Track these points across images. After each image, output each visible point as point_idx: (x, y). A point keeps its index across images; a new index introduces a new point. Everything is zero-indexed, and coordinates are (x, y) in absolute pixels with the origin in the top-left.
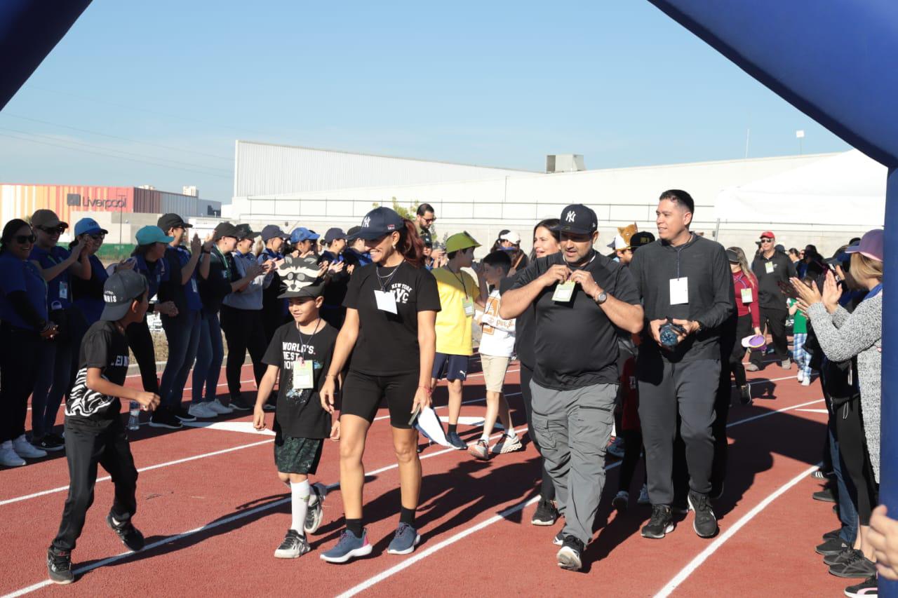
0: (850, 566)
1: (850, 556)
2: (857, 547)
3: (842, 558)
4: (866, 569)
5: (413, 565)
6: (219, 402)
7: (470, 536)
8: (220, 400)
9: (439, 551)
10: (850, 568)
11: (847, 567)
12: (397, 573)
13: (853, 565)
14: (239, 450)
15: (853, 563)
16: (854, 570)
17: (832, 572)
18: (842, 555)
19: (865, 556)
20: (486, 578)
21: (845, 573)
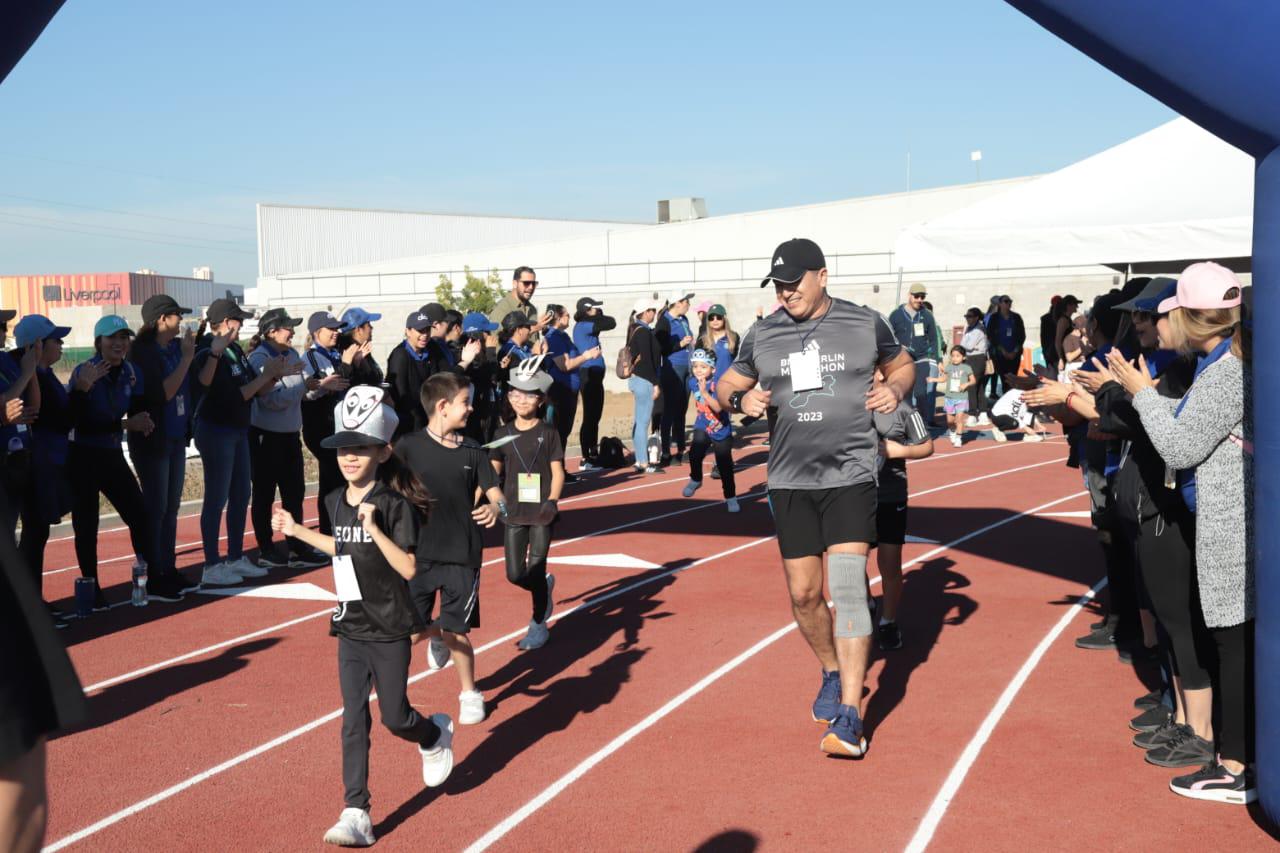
0: (1176, 749)
1: (1172, 733)
2: (1181, 720)
3: (1159, 737)
4: (1201, 752)
5: (562, 793)
6: (248, 561)
7: (636, 739)
8: (249, 557)
9: (597, 768)
10: (1177, 753)
11: (1173, 752)
12: (540, 809)
13: (1181, 748)
14: (291, 626)
15: (1180, 745)
16: (1183, 755)
17: (1150, 760)
18: (1159, 733)
19: (1196, 733)
20: (672, 808)
21: (1171, 760)
